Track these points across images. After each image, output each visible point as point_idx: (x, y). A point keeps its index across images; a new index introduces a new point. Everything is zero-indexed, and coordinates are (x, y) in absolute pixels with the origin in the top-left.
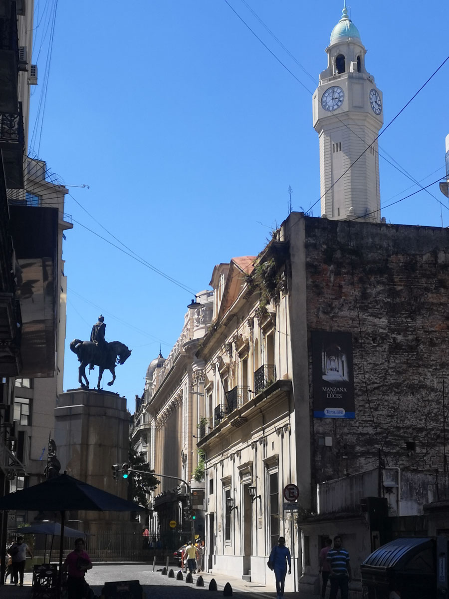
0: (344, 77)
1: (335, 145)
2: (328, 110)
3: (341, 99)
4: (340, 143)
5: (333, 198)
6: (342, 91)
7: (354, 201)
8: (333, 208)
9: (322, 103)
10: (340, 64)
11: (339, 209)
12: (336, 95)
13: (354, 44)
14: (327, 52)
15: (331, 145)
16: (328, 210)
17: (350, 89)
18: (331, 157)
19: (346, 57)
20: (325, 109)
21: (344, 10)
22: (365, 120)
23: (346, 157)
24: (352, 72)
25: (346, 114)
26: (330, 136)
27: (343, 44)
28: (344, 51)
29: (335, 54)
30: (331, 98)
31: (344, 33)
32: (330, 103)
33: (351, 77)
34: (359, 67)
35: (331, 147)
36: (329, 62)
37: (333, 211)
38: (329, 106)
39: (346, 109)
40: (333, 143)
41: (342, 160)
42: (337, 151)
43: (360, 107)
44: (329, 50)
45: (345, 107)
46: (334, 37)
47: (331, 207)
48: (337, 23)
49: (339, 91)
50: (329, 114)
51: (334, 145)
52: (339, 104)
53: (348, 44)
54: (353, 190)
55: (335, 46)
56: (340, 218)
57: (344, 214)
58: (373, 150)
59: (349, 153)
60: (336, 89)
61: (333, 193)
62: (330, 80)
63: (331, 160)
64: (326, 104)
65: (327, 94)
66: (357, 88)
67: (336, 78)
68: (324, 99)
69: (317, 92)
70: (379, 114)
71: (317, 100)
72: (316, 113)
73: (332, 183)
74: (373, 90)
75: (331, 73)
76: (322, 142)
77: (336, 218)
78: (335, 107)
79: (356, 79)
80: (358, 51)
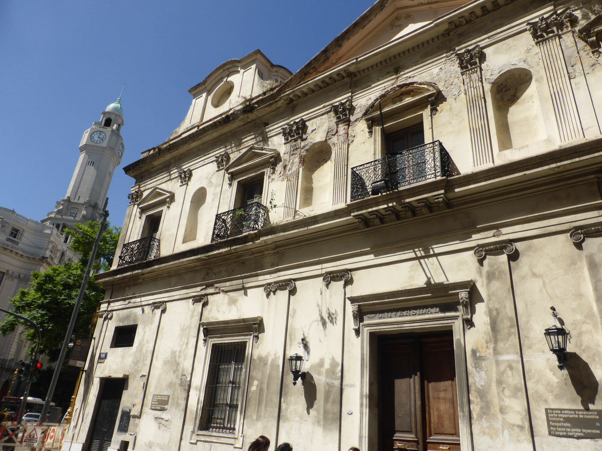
0: (109, 129)
1: (90, 162)
2: (93, 142)
3: (104, 139)
4: (94, 162)
5: (78, 190)
6: (106, 136)
7: (90, 196)
8: (76, 195)
9: (91, 136)
10: (108, 123)
11: (79, 197)
12: (101, 136)
13: (120, 117)
14: (102, 114)
15: (87, 160)
16: (72, 195)
17: (111, 136)
18: (85, 167)
19: (112, 121)
20: (91, 141)
21: (119, 98)
22: (113, 156)
23: (95, 171)
24: (115, 129)
25: (103, 148)
26: (89, 156)
27: (113, 114)
28: (113, 117)
29: (107, 117)
30: (97, 136)
31: (115, 109)
32: (96, 138)
33: (113, 131)
34: (118, 129)
35: (87, 162)
36: (102, 119)
37: (75, 197)
38: (94, 140)
39: (105, 146)
40: (89, 160)
41: (92, 170)
42: (90, 165)
43: (112, 148)
44: (104, 113)
45: (104, 144)
46: (111, 107)
47: (75, 193)
48: (113, 103)
49: (104, 135)
50: (93, 144)
52: (101, 141)
53: (116, 115)
54: (93, 189)
55: (108, 113)
56: (78, 202)
57: (82, 201)
58: (110, 174)
59: (97, 169)
60: (102, 133)
61: (79, 187)
62: (100, 127)
63: (85, 168)
64: (93, 138)
65: (95, 133)
66: (114, 138)
67: (103, 128)
68: (93, 135)
69: (89, 130)
70: (120, 158)
71: (88, 133)
72: (84, 140)
73: (81, 181)
74: (122, 144)
75: (101, 125)
76: (82, 156)
77: (76, 201)
78: (98, 142)
79: (116, 133)
80: (120, 121)
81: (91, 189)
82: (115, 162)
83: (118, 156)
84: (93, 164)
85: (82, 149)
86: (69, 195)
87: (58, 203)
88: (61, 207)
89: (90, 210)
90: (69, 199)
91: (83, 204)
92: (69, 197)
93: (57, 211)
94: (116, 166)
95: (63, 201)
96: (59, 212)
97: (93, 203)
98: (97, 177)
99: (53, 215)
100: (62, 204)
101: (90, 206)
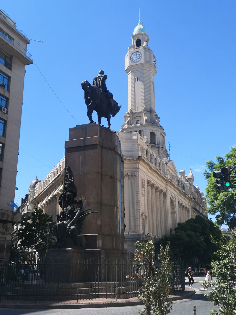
0: (141, 48)
1: (137, 78)
2: (134, 62)
3: (140, 57)
4: (139, 78)
5: (135, 102)
6: (141, 54)
7: (145, 104)
9: (131, 59)
10: (139, 43)
11: (138, 107)
12: (138, 56)
13: (145, 35)
14: (132, 38)
15: (134, 78)
16: (132, 108)
17: (145, 53)
18: (135, 83)
19: (141, 40)
20: (132, 61)
21: (139, 20)
22: (151, 68)
23: (142, 84)
24: (145, 46)
25: (143, 64)
26: (134, 74)
27: (140, 34)
28: (140, 37)
29: (136, 39)
30: (135, 57)
31: (140, 30)
32: (135, 58)
33: (144, 48)
35: (134, 79)
36: (133, 42)
37: (135, 108)
38: (134, 61)
39: (143, 62)
40: (135, 77)
41: (140, 84)
42: (137, 81)
45: (142, 61)
46: (136, 30)
47: (134, 106)
48: (137, 26)
49: (139, 54)
50: (134, 64)
51: (136, 78)
52: (139, 59)
53: (143, 35)
55: (136, 35)
56: (139, 111)
57: (141, 110)
58: (153, 83)
59: (143, 82)
60: (138, 53)
61: (135, 100)
62: (134, 49)
63: (135, 85)
64: (133, 59)
65: (133, 55)
66: (148, 53)
67: (137, 48)
68: (132, 57)
69: (128, 54)
70: (155, 67)
71: (128, 57)
72: (127, 63)
73: (135, 95)
74: (153, 56)
75: (134, 47)
76: (130, 77)
77: (137, 111)
78: (137, 61)
79: (147, 49)
80: (146, 38)
81: (144, 99)
82: (153, 71)
83: (154, 67)
84: (139, 79)
85: (127, 72)
86: (131, 109)
87: (125, 117)
88: (129, 119)
89: (149, 114)
90: (131, 112)
91: (142, 112)
92: (131, 110)
93: (127, 122)
94: (155, 75)
95: (128, 114)
96: (129, 123)
97: (148, 109)
98: (145, 88)
99: (125, 127)
100: (129, 116)
101: (148, 111)
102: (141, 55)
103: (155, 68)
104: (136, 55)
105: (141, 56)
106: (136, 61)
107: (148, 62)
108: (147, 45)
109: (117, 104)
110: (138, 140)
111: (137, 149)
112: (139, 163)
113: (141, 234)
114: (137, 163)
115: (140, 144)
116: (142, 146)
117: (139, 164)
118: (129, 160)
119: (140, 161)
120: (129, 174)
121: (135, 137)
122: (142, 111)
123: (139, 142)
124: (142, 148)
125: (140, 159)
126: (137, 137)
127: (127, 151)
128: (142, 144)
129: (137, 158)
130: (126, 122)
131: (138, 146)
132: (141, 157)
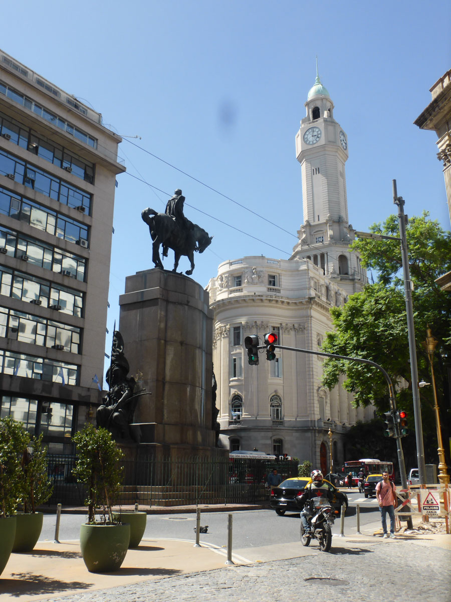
0: (320, 120)
1: (315, 170)
2: (309, 144)
3: (319, 136)
4: (319, 168)
5: (313, 208)
6: (320, 130)
7: (330, 210)
8: (314, 215)
9: (304, 139)
10: (316, 114)
11: (319, 216)
12: (315, 133)
13: (327, 99)
14: (306, 106)
15: (311, 170)
16: (310, 217)
17: (326, 128)
18: (312, 178)
19: (320, 108)
20: (306, 144)
21: (317, 78)
22: (337, 152)
23: (324, 178)
24: (326, 117)
25: (323, 147)
26: (311, 163)
27: (318, 100)
28: (319, 104)
29: (312, 106)
30: (311, 136)
31: (318, 92)
32: (310, 138)
33: (325, 121)
35: (311, 172)
36: (308, 112)
37: (314, 218)
38: (310, 142)
39: (324, 143)
40: (313, 168)
41: (320, 179)
42: (316, 174)
43: (334, 142)
44: (308, 104)
45: (322, 141)
46: (311, 94)
47: (312, 214)
48: (312, 86)
49: (317, 130)
50: (310, 147)
51: (313, 170)
52: (318, 139)
53: (322, 99)
54: (330, 202)
55: (312, 101)
56: (320, 222)
57: (323, 220)
58: (342, 175)
59: (326, 175)
60: (315, 129)
61: (313, 204)
62: (309, 123)
63: (312, 180)
64: (308, 140)
65: (308, 133)
66: (331, 128)
67: (313, 122)
68: (306, 136)
69: (299, 132)
70: (346, 149)
71: (300, 137)
72: (299, 148)
73: (313, 197)
74: (341, 132)
75: (309, 120)
76: (304, 167)
77: (317, 222)
78: (315, 142)
79: (330, 122)
80: (328, 105)
81: (327, 202)
82: (341, 157)
83: (343, 149)
84: (318, 170)
85: (300, 159)
86: (307, 219)
87: (299, 232)
88: (304, 236)
89: (336, 227)
90: (308, 225)
91: (326, 223)
92: (308, 221)
93: (302, 241)
94: (345, 161)
95: (303, 227)
96: (304, 242)
97: (336, 218)
98: (328, 184)
99: (299, 249)
100: (304, 232)
101: (334, 222)
102: (319, 132)
103: (345, 151)
104: (311, 133)
105: (320, 134)
106: (313, 142)
107: (332, 142)
108: (330, 116)
109: (207, 234)
110: (310, 272)
111: (307, 286)
112: (311, 308)
113: (316, 420)
114: (308, 308)
115: (312, 278)
116: (318, 280)
117: (312, 310)
118: (296, 303)
119: (312, 305)
120: (296, 326)
121: (304, 267)
122: (325, 221)
123: (311, 274)
124: (318, 283)
125: (312, 302)
126: (308, 267)
127: (292, 290)
128: (318, 278)
129: (307, 300)
130: (300, 241)
131: (309, 281)
132: (314, 298)
